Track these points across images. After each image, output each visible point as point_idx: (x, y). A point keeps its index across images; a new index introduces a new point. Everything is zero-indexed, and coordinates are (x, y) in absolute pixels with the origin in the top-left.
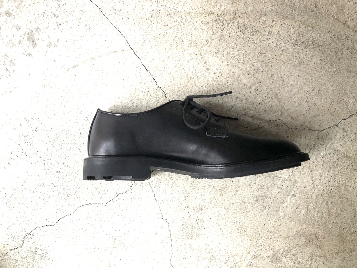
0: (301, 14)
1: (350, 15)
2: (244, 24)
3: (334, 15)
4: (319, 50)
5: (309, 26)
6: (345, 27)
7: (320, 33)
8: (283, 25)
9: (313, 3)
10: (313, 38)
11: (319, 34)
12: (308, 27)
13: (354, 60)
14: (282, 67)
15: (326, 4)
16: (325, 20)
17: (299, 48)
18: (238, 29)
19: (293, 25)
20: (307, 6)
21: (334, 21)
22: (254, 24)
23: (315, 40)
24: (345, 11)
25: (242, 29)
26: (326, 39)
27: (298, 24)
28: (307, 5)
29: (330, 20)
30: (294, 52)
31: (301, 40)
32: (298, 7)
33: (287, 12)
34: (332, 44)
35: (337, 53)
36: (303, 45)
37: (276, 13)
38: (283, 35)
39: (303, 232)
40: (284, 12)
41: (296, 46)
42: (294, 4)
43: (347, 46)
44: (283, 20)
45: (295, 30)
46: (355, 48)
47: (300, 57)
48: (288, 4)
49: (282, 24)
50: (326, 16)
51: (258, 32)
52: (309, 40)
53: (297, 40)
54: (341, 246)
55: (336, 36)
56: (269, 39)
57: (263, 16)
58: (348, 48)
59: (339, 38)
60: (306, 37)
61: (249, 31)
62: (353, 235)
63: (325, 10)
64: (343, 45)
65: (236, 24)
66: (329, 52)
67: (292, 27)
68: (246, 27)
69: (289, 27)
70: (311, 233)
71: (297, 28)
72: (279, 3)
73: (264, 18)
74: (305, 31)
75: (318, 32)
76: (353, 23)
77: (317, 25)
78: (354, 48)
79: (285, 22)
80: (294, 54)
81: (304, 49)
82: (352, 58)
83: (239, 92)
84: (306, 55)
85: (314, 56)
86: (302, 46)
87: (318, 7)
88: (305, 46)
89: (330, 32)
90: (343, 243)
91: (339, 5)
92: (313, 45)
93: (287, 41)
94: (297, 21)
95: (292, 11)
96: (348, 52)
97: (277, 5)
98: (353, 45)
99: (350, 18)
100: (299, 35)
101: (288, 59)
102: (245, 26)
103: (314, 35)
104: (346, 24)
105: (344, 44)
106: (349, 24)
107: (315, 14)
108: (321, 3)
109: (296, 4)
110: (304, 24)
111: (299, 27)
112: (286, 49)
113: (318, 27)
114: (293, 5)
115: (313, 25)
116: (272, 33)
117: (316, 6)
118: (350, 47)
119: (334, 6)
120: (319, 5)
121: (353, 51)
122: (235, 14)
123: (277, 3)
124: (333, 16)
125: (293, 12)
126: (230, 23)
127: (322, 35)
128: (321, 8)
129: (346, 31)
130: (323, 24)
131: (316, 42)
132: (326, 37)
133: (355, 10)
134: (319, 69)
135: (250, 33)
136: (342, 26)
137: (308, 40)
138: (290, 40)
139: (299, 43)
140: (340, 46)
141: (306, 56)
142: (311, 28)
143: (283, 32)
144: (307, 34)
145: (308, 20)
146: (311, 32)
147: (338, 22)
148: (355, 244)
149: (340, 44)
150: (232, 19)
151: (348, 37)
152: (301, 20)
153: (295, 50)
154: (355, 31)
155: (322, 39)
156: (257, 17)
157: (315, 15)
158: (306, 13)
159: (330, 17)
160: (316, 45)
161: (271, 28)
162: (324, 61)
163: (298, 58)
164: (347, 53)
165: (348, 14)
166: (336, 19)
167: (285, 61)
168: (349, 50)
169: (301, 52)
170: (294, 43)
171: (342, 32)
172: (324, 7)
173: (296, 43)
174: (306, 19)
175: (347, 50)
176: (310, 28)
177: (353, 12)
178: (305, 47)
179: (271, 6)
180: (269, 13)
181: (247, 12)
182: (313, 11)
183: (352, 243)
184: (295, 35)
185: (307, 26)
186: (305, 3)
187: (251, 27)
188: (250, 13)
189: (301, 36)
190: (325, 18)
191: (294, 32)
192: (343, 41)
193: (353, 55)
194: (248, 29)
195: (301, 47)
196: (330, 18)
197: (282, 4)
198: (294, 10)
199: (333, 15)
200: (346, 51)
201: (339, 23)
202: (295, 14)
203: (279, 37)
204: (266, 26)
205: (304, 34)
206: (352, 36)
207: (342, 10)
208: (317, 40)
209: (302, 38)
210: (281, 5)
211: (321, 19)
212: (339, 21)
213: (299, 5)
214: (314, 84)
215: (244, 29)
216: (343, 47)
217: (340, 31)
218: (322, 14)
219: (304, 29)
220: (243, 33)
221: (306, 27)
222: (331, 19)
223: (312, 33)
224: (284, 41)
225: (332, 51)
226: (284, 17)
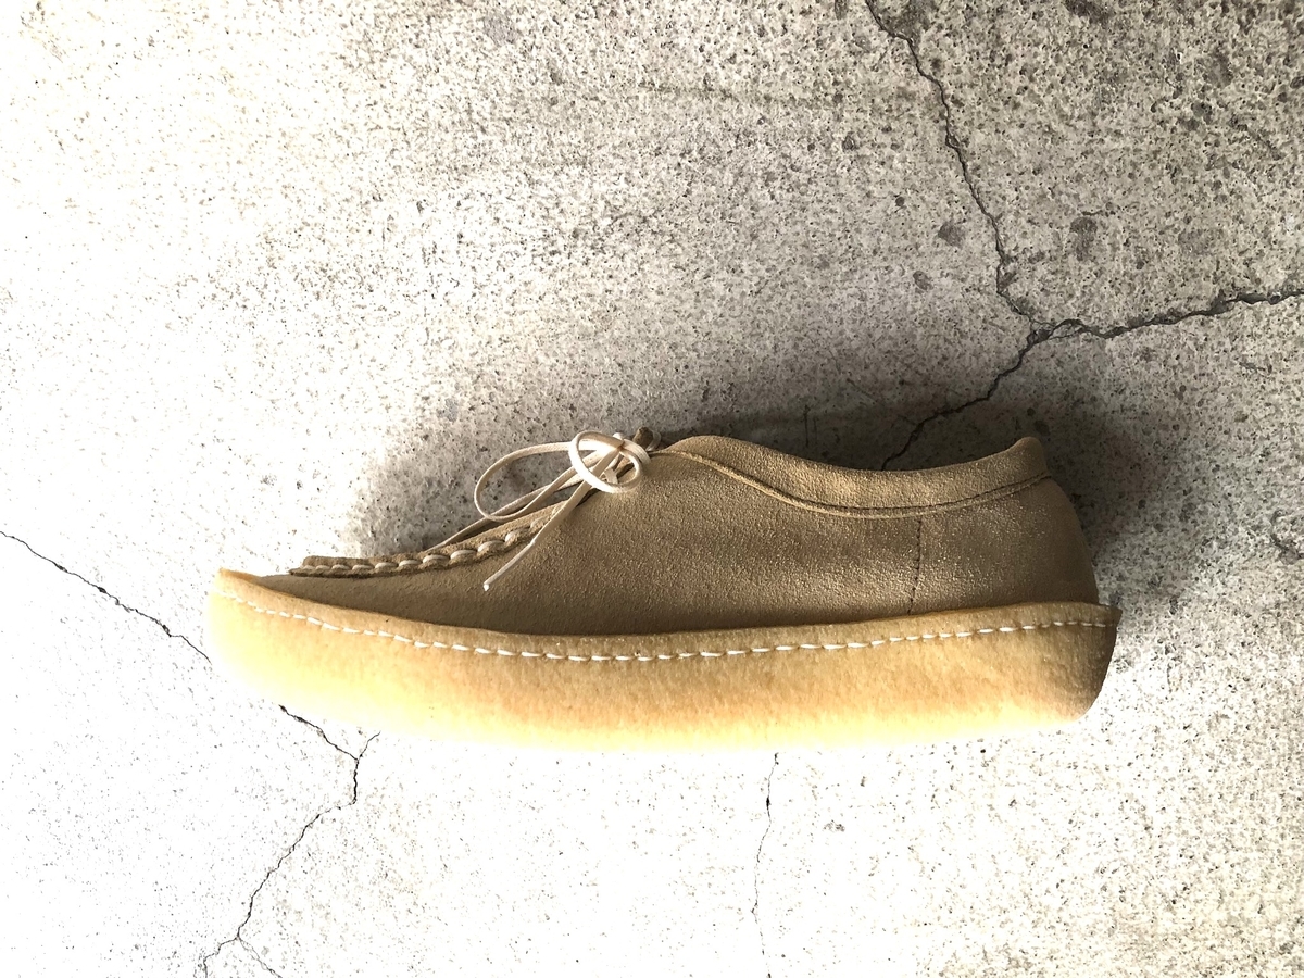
0: (514, 135)
1: (708, 47)
2: (318, 266)
3: (648, 79)
4: (654, 233)
5: (566, 162)
6: (714, 101)
7: (623, 169)
8: (465, 204)
9: (539, 75)
10: (607, 202)
11: (623, 176)
12: (566, 169)
13: (816, 214)
14: (542, 358)
15: (594, 52)
16: (618, 117)
17: (572, 260)
18: (305, 294)
19: (502, 188)
20: (523, 98)
21: (656, 100)
22: (356, 249)
23: (617, 204)
24: (681, 41)
25: (319, 288)
26: (661, 181)
27: (522, 177)
28: (520, 91)
29: (641, 107)
30: (559, 286)
31: (563, 227)
32: (489, 117)
33: (456, 151)
34: (695, 192)
35: (731, 216)
36: (580, 243)
37: (417, 175)
38: (486, 241)
39: (948, 956)
40: (445, 155)
41: (556, 258)
42: (469, 112)
43: (760, 172)
44: (455, 184)
45: (521, 204)
46: (798, 164)
47: (589, 295)
48: (446, 122)
49: (459, 204)
50: (617, 95)
51: (382, 272)
52: (596, 216)
53: (546, 237)
54: (1148, 968)
55: (695, 154)
56: (436, 279)
57: (373, 204)
58: (769, 178)
59: (711, 155)
60: (576, 212)
61: (349, 281)
62: (1178, 905)
63: (602, 76)
64: (741, 174)
65: (287, 277)
66: (697, 226)
67: (502, 198)
68: (329, 273)
69: (493, 200)
70: (985, 952)
71: (526, 191)
72: (410, 134)
73: (378, 213)
74: (561, 187)
75: (613, 171)
76: (739, 72)
77: (599, 147)
78: (792, 167)
79: (465, 189)
80: (564, 294)
81: (591, 256)
82: (803, 209)
83: (421, 515)
84: (610, 277)
85: (646, 267)
86: (580, 250)
87: (564, 77)
88: (590, 243)
89: (664, 148)
90: (1150, 954)
91: (646, 34)
92: (621, 225)
93: (509, 257)
94: (511, 164)
95: (475, 138)
96: (777, 193)
97: (405, 145)
98: (784, 156)
99: (717, 60)
100: (545, 213)
101: (548, 320)
102: (324, 271)
103: (604, 188)
104: (710, 90)
105: (745, 170)
106: (724, 84)
107: (566, 108)
108: (571, 57)
109: (473, 106)
110: (543, 165)
111: (531, 183)
112: (523, 288)
113: (603, 151)
114: (465, 116)
115: (583, 153)
116: (439, 251)
117: (556, 78)
118: (772, 169)
119: (630, 44)
120: (565, 69)
121: (794, 178)
122: (269, 246)
123: (400, 135)
124: (643, 84)
125: (480, 141)
126: (266, 286)
127: (636, 173)
128: (581, 76)
129: (725, 116)
130: (618, 131)
131: (624, 211)
132: (654, 174)
133: (720, 18)
134: (687, 306)
135: (357, 290)
136: (697, 105)
137: (591, 215)
138: (519, 248)
139: (561, 242)
140: (731, 182)
141: (612, 281)
142: (581, 168)
143: (481, 229)
144: (574, 195)
145: (550, 143)
146: (587, 182)
147: (676, 99)
148: (1209, 944)
149: (728, 177)
150: (267, 269)
151: (746, 134)
152: (527, 155)
153: (560, 275)
154: (763, 101)
155: (644, 191)
156: (354, 217)
157: (570, 112)
158: (528, 121)
159: (633, 92)
160: (631, 219)
161: (426, 235)
162: (693, 268)
163: (587, 301)
164: (773, 197)
165: (701, 50)
166: (662, 88)
167: (538, 333)
168: (777, 183)
169: (586, 271)
170: (541, 251)
171: (714, 129)
172: (592, 67)
173: (551, 249)
174: (542, 145)
175: (767, 185)
176: (575, 170)
177: (718, 30)
178: (593, 247)
179: (384, 156)
180: (390, 185)
181: (309, 220)
182: (554, 102)
183: (1195, 939)
184: (529, 221)
185: (558, 168)
186: (508, 89)
187: (351, 265)
188: (320, 218)
189: (557, 211)
190: (617, 106)
191: (520, 212)
192: (733, 157)
193: (802, 194)
194: (343, 277)
195: (578, 254)
196: (637, 97)
197: (422, 132)
198: (479, 134)
199: (639, 80)
200: (765, 191)
201: (681, 101)
202: (491, 143)
203: (471, 255)
204: (405, 238)
205: (562, 199)
206: (759, 122)
207: (672, 45)
208: (625, 200)
209: (562, 220)
210: (421, 135)
211: (601, 115)
212: (677, 90)
213: (487, 104)
214: (698, 374)
215: (329, 283)
216: (743, 181)
217: (701, 126)
218: (596, 99)
219: (554, 184)
220: (330, 299)
221: (556, 174)
222: (641, 96)
223: (593, 181)
224: (498, 262)
225: (708, 215)
226: (456, 175)
